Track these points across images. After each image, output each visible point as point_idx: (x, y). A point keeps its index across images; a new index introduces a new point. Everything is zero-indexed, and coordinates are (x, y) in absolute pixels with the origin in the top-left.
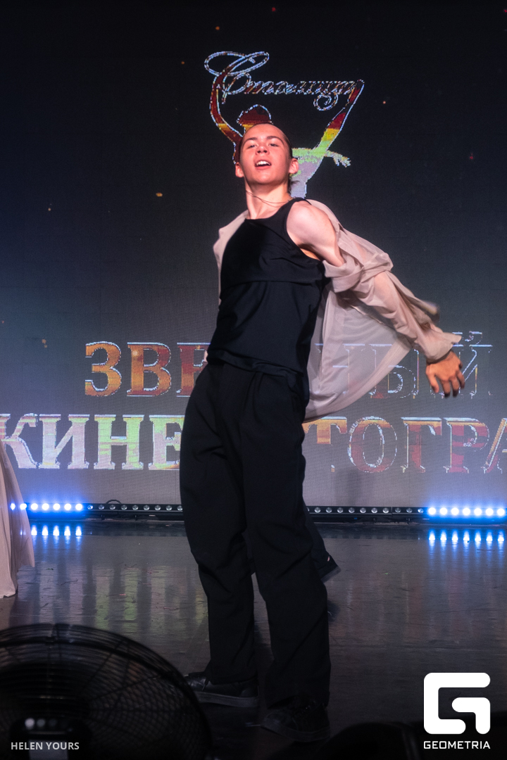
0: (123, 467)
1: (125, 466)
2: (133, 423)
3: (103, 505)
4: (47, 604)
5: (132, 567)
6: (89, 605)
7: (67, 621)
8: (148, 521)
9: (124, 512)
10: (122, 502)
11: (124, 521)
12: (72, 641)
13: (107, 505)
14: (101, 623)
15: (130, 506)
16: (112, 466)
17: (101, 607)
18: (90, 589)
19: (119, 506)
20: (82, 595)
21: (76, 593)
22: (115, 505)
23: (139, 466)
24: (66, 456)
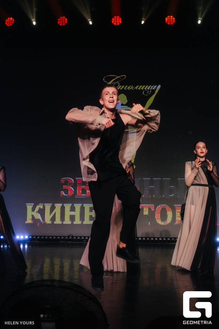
0: (74, 223)
1: (75, 223)
2: (78, 206)
3: (67, 236)
4: (47, 273)
5: (78, 259)
6: (61, 273)
7: (55, 279)
8: (83, 242)
9: (74, 239)
10: (74, 236)
11: (75, 242)
12: (57, 286)
13: (68, 237)
14: (66, 279)
15: (77, 237)
16: (70, 223)
17: (66, 274)
18: (62, 267)
19: (73, 237)
20: (59, 269)
21: (57, 268)
22: (71, 237)
23: (80, 223)
24: (53, 219)
